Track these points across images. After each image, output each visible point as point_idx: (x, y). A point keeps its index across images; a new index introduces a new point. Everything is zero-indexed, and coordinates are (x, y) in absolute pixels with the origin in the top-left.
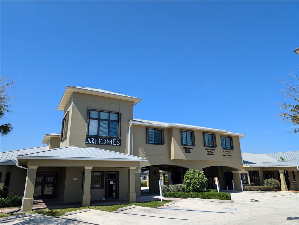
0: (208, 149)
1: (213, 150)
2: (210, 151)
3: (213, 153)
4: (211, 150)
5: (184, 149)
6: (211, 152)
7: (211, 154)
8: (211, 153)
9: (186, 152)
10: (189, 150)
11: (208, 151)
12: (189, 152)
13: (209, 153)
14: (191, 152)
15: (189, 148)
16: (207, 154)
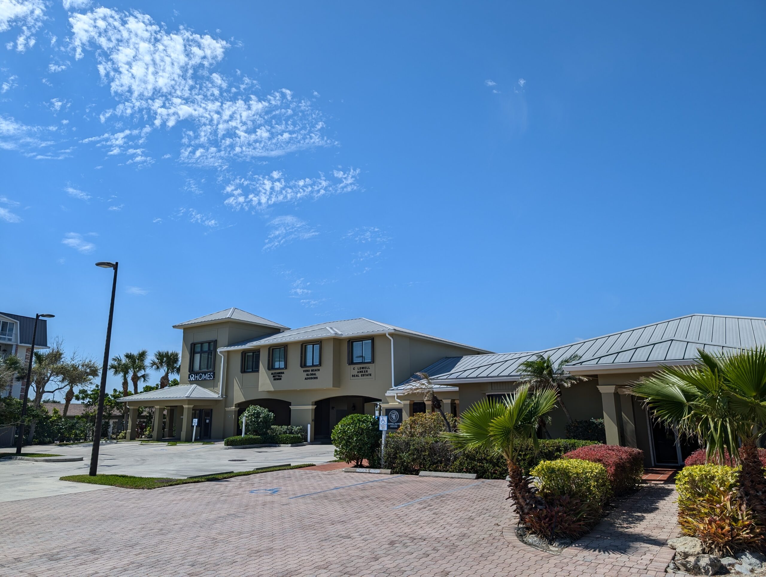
0: (307, 371)
1: (315, 370)
2: (310, 372)
3: (316, 376)
4: (312, 371)
5: (272, 375)
6: (312, 374)
7: (312, 378)
8: (312, 376)
9: (275, 379)
10: (279, 376)
11: (308, 373)
12: (278, 379)
13: (308, 377)
14: (280, 379)
15: (279, 373)
16: (306, 379)
